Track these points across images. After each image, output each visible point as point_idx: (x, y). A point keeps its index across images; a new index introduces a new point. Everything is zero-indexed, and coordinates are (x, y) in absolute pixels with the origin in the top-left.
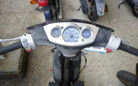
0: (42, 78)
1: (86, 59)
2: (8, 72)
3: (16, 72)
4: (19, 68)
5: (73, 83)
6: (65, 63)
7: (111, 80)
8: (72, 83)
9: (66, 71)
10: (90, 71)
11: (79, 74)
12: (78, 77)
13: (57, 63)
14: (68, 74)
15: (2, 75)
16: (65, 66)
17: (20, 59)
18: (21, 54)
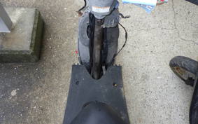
0: (64, 64)
1: (126, 34)
2: (17, 51)
3: (28, 51)
4: (31, 46)
5: (106, 69)
6: (95, 35)
7: (160, 71)
8: (104, 67)
9: (97, 47)
10: (132, 57)
11: (115, 55)
12: (113, 60)
13: (84, 36)
14: (99, 52)
15: (8, 55)
16: (96, 39)
17: (32, 35)
18: (33, 28)
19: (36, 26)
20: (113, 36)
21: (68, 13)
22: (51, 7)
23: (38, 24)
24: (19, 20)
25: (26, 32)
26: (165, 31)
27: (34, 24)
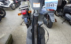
18: (8, 40)
19: (9, 39)
20: (43, 32)
21: (23, 37)
22: (17, 35)
23: (10, 39)
24: (3, 37)
25: (4, 41)
26: (63, 41)
27: (9, 38)
